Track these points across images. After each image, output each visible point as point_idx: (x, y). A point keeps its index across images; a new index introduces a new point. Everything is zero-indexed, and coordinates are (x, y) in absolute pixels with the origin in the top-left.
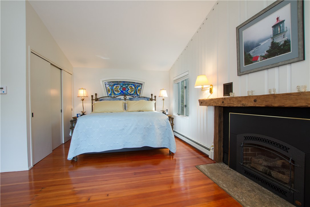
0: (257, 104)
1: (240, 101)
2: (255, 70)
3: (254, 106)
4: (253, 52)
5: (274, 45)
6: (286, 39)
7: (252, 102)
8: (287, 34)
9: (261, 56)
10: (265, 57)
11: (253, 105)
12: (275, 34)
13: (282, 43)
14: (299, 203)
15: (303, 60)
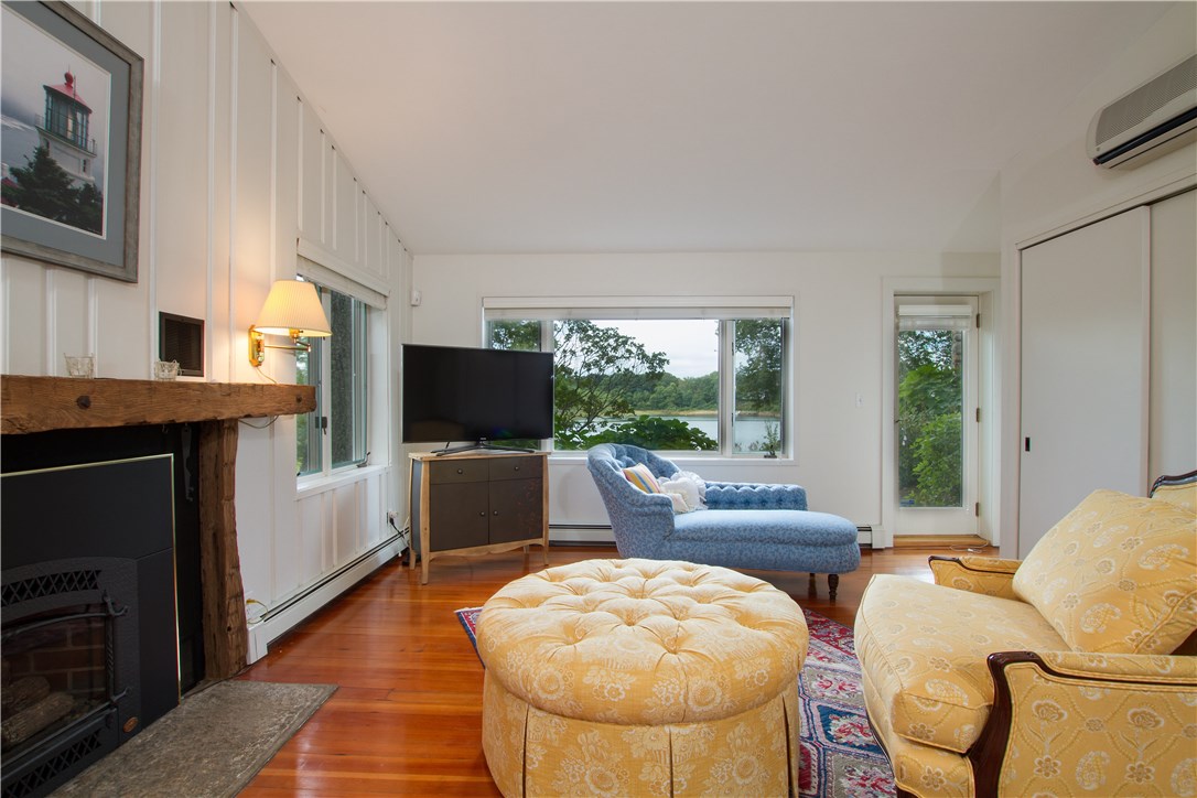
0: (93, 416)
3: (82, 426)
5: (45, 166)
6: (90, 177)
7: (66, 408)
8: (94, 163)
11: (73, 421)
12: (57, 130)
13: (77, 185)
14: (132, 722)
15: (135, 282)
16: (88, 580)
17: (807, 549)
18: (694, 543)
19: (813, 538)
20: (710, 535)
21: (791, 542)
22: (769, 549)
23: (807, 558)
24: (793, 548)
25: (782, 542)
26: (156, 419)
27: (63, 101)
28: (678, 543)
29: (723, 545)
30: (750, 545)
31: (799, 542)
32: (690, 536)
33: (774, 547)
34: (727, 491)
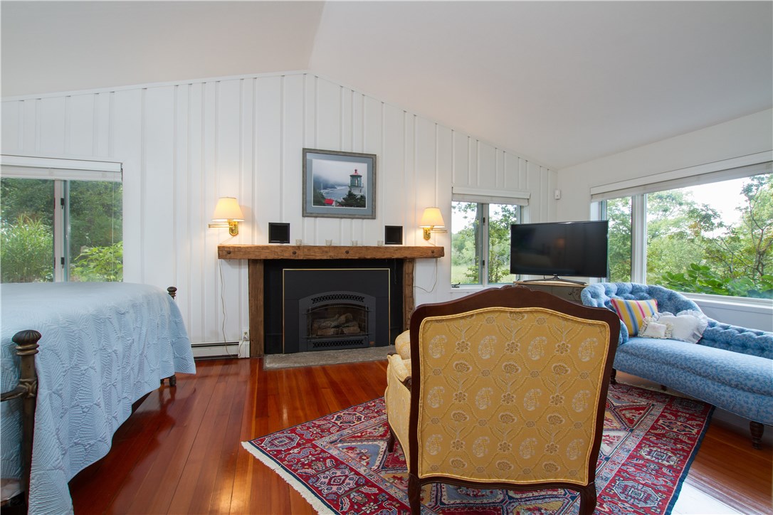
0: (350, 256)
1: (327, 252)
2: (329, 215)
4: (327, 193)
5: (351, 195)
6: (362, 194)
7: (343, 253)
8: (363, 190)
9: (336, 201)
10: (341, 204)
11: (344, 257)
12: (353, 185)
13: (359, 197)
14: (372, 343)
15: (375, 219)
16: (361, 299)
17: (723, 387)
18: (633, 357)
19: (727, 378)
20: (645, 353)
21: (706, 376)
22: (688, 378)
23: (720, 395)
24: (709, 382)
25: (700, 375)
26: (369, 257)
27: (355, 177)
28: (622, 354)
29: (653, 364)
30: (674, 370)
31: (713, 378)
32: (630, 351)
33: (693, 377)
34: (729, 332)
